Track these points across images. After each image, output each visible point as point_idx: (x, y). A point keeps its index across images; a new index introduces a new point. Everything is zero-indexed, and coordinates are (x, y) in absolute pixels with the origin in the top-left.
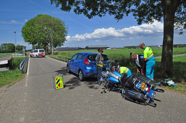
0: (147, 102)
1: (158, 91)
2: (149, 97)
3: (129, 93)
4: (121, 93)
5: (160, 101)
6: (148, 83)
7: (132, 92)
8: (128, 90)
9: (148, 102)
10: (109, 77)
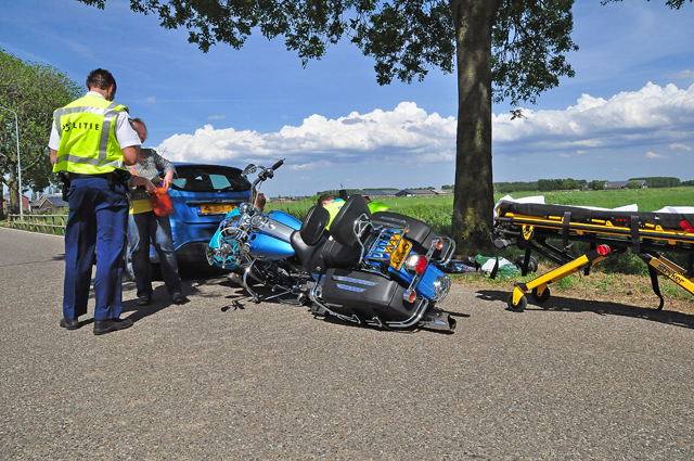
0: (415, 317)
1: (457, 272)
2: (425, 296)
3: (339, 286)
4: (307, 302)
5: (468, 316)
6: (417, 239)
7: (354, 280)
8: (335, 277)
9: (420, 316)
10: (254, 237)
